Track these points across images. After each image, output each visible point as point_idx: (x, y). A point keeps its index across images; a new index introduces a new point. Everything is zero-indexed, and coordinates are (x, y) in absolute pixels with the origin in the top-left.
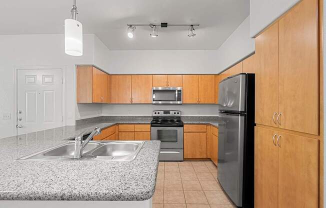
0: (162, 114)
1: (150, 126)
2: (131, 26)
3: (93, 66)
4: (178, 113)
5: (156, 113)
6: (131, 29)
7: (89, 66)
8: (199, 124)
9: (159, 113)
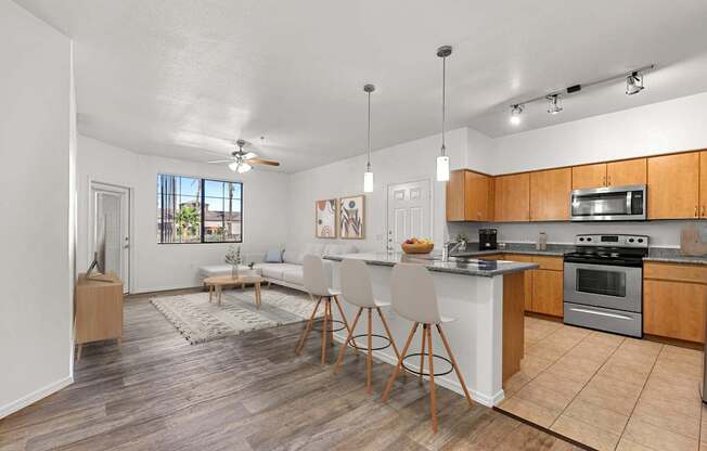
0: (597, 242)
1: (561, 260)
2: (516, 107)
3: (466, 170)
4: (640, 241)
5: (582, 240)
6: (516, 111)
7: (461, 171)
8: (688, 264)
9: (589, 240)
